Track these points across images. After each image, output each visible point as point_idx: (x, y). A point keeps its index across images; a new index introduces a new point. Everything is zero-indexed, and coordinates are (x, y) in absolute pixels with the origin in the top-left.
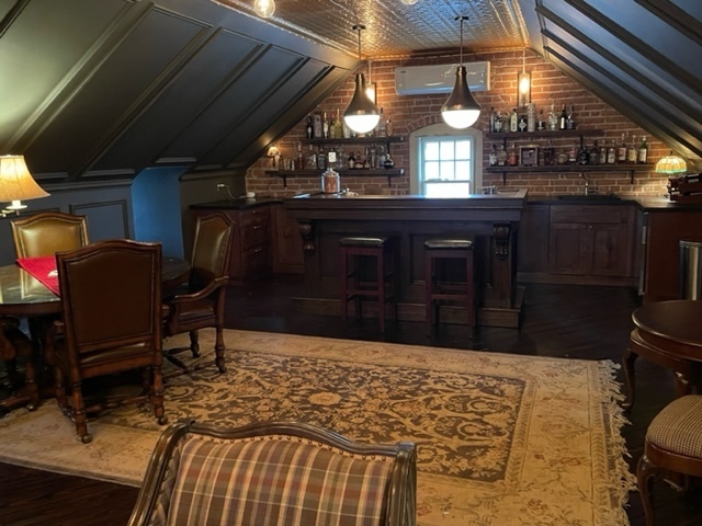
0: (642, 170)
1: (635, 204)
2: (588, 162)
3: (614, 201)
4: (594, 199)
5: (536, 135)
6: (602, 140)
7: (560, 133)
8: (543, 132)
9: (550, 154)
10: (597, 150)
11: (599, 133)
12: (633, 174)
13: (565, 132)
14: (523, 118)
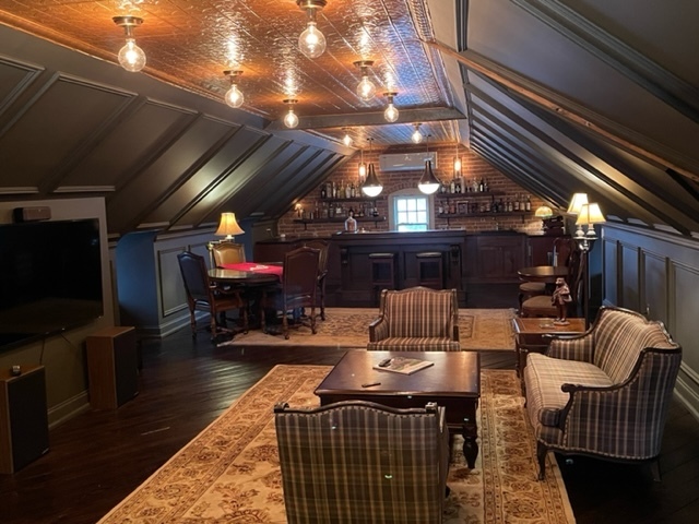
0: (528, 215)
1: (525, 234)
2: (498, 211)
3: (513, 232)
4: (501, 232)
5: (466, 195)
6: (505, 198)
7: (479, 194)
8: (469, 193)
9: (475, 206)
10: (501, 204)
11: (503, 194)
12: (523, 217)
13: (483, 193)
14: (458, 185)
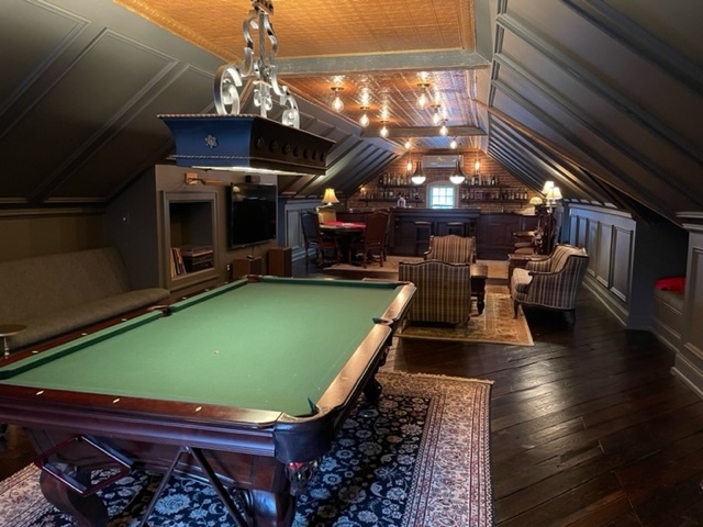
0: (525, 202)
1: (521, 215)
2: (504, 199)
3: (513, 214)
4: (505, 213)
5: (482, 187)
6: (509, 190)
7: (492, 186)
8: (485, 185)
9: (488, 195)
10: (507, 194)
11: (508, 187)
12: (522, 204)
13: (494, 186)
14: (477, 179)
